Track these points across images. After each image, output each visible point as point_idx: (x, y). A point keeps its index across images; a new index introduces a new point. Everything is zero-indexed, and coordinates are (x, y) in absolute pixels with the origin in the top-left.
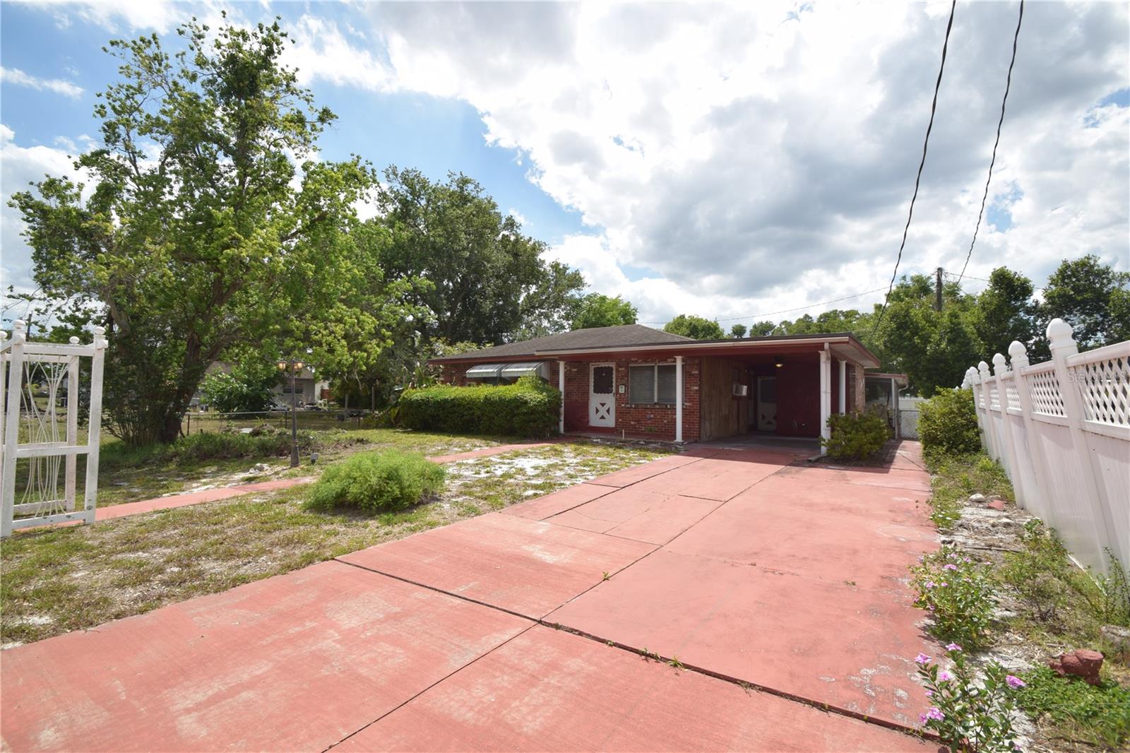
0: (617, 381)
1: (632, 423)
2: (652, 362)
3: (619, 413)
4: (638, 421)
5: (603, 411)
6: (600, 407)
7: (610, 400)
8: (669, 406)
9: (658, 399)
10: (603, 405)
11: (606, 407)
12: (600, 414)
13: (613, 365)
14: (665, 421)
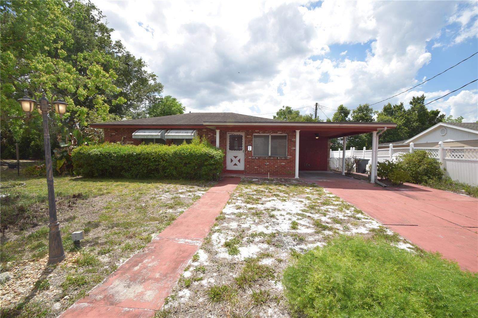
0: (245, 144)
1: (256, 167)
2: (268, 133)
3: (247, 162)
4: (259, 166)
5: (235, 161)
6: (233, 159)
7: (241, 155)
8: (279, 158)
9: (271, 154)
10: (236, 157)
11: (238, 159)
12: (233, 163)
13: (243, 134)
14: (276, 166)
